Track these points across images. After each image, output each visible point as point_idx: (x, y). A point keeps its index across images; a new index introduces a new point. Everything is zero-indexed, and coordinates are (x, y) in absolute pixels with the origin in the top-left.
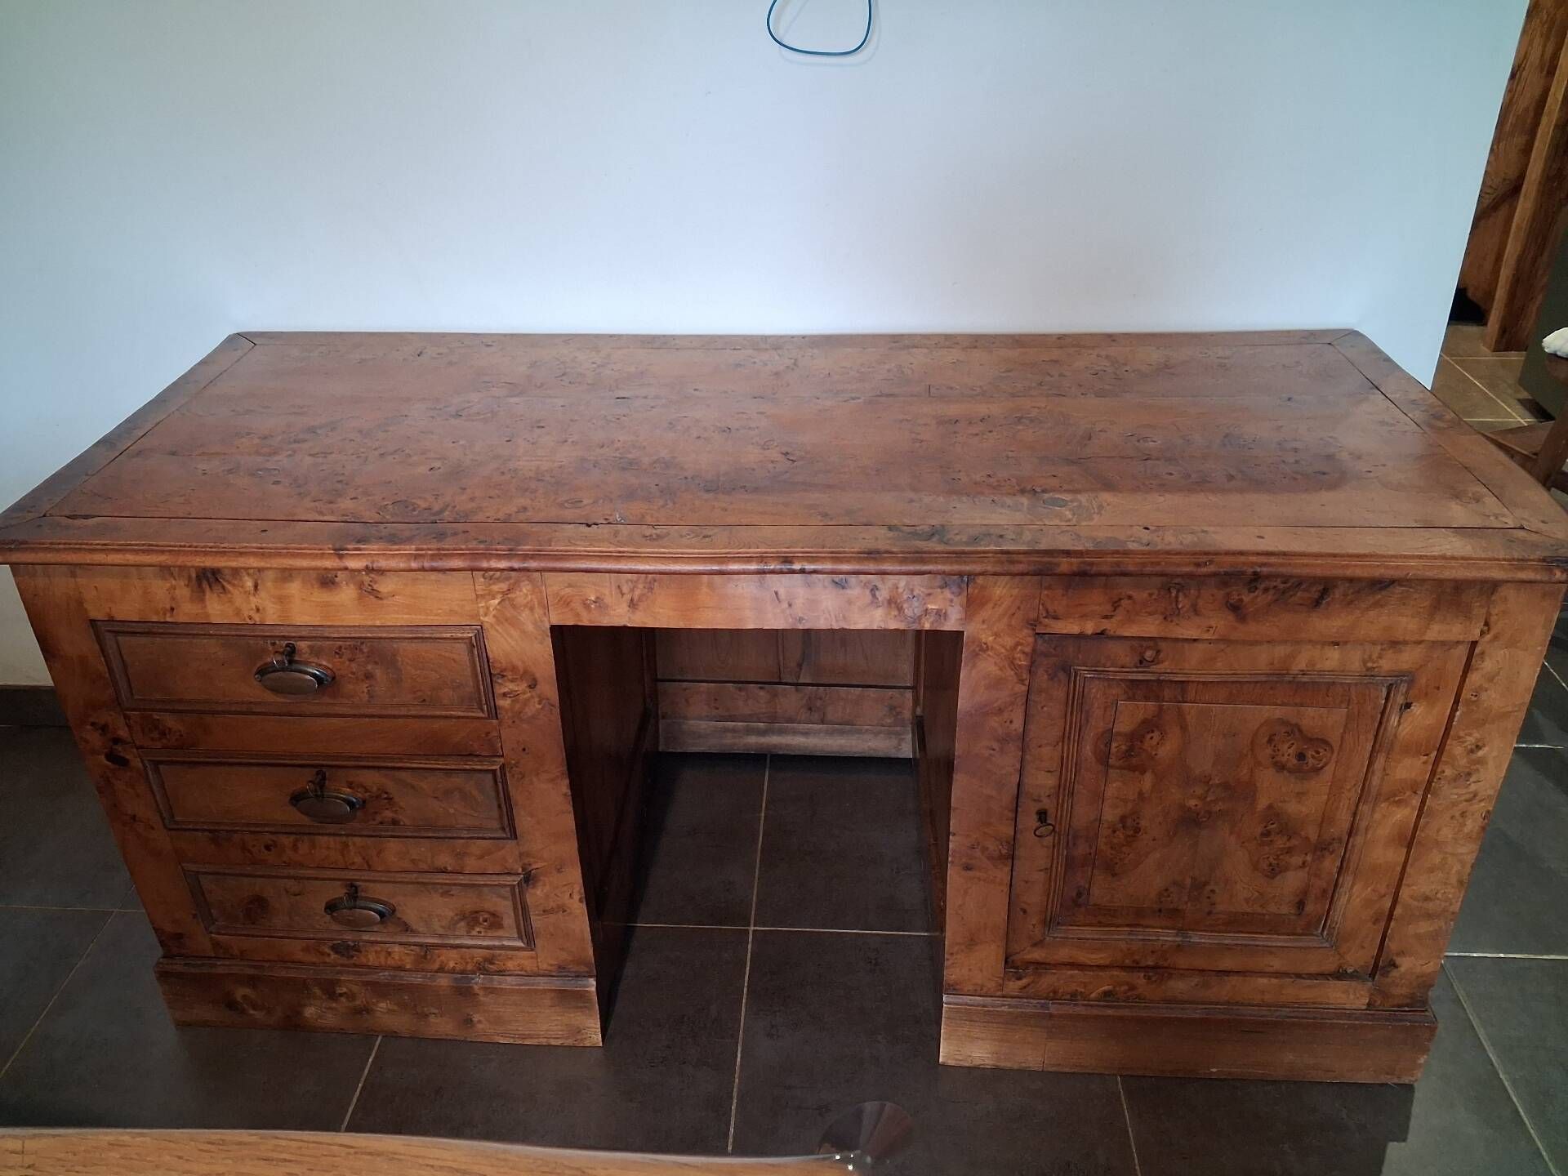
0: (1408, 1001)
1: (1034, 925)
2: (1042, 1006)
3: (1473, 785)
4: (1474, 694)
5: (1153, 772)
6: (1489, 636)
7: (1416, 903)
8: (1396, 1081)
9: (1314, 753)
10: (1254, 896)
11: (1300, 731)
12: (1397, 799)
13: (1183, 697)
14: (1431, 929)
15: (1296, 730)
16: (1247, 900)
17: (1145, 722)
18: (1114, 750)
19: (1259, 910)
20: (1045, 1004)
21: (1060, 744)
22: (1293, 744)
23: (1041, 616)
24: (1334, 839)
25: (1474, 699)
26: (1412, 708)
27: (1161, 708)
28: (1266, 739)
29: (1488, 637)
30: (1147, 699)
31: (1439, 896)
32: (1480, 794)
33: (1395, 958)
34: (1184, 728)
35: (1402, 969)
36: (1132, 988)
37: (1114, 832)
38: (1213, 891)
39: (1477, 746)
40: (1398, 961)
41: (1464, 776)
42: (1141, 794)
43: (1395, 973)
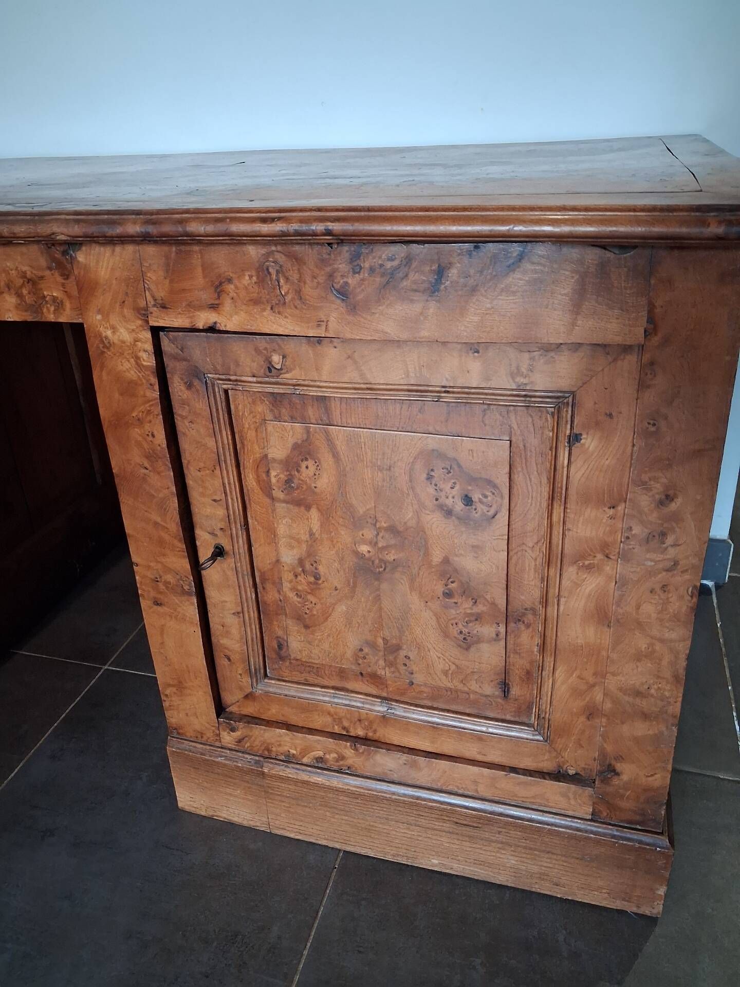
0: (638, 818)
1: (241, 675)
2: (255, 763)
3: (670, 549)
4: (652, 422)
5: (318, 508)
6: (656, 338)
7: (626, 698)
8: (635, 909)
9: (481, 497)
10: (452, 669)
11: (459, 466)
12: (587, 563)
13: (328, 418)
14: (651, 732)
15: (455, 467)
16: (445, 673)
17: (296, 447)
18: (274, 480)
19: (461, 687)
20: (259, 761)
21: (218, 468)
22: (455, 483)
23: (150, 305)
24: (526, 609)
25: (653, 429)
26: (582, 441)
27: (308, 431)
28: (425, 476)
29: (655, 340)
30: (293, 419)
31: (653, 691)
32: (681, 563)
33: (613, 762)
34: (336, 456)
35: (625, 777)
36: (342, 758)
37: (296, 576)
38: (407, 657)
39: (667, 496)
40: (619, 767)
41: (657, 537)
42: (311, 534)
43: (616, 781)
